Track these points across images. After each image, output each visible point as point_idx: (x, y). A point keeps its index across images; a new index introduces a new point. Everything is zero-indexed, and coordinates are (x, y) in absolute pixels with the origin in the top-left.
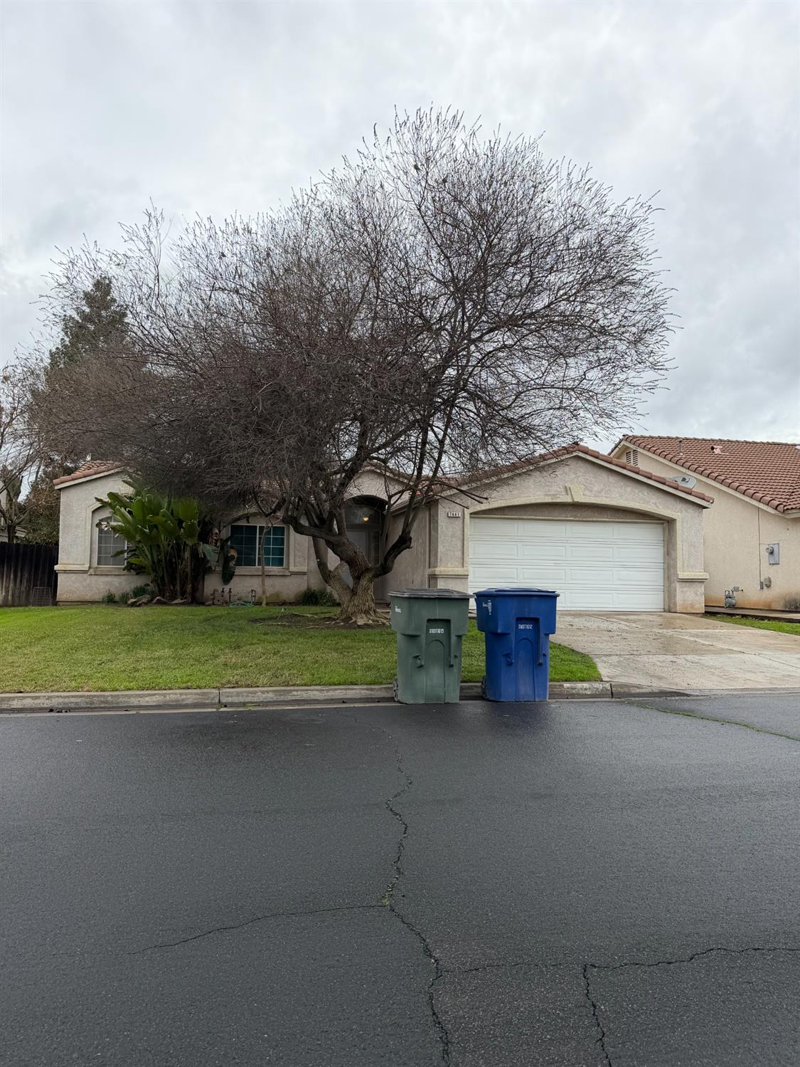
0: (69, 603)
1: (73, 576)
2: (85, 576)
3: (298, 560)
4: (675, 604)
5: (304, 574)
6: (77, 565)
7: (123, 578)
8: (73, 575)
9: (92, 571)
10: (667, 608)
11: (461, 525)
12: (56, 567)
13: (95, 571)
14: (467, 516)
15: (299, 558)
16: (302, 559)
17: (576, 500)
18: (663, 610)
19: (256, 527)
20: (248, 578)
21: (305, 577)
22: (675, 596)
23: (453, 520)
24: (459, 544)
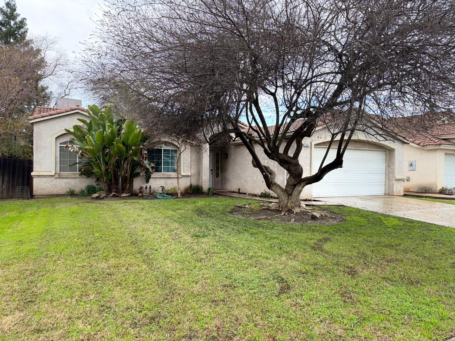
0: (42, 196)
1: (44, 180)
2: (53, 179)
3: (185, 168)
4: (393, 191)
5: (188, 176)
6: (47, 172)
7: (77, 179)
8: (44, 178)
9: (57, 176)
10: (387, 193)
11: (310, 151)
12: (32, 174)
13: (59, 176)
14: (313, 146)
15: (186, 167)
16: (187, 168)
17: (359, 139)
18: (384, 194)
19: (162, 149)
20: (158, 180)
21: (189, 178)
22: (393, 187)
23: (306, 148)
24: (309, 162)
